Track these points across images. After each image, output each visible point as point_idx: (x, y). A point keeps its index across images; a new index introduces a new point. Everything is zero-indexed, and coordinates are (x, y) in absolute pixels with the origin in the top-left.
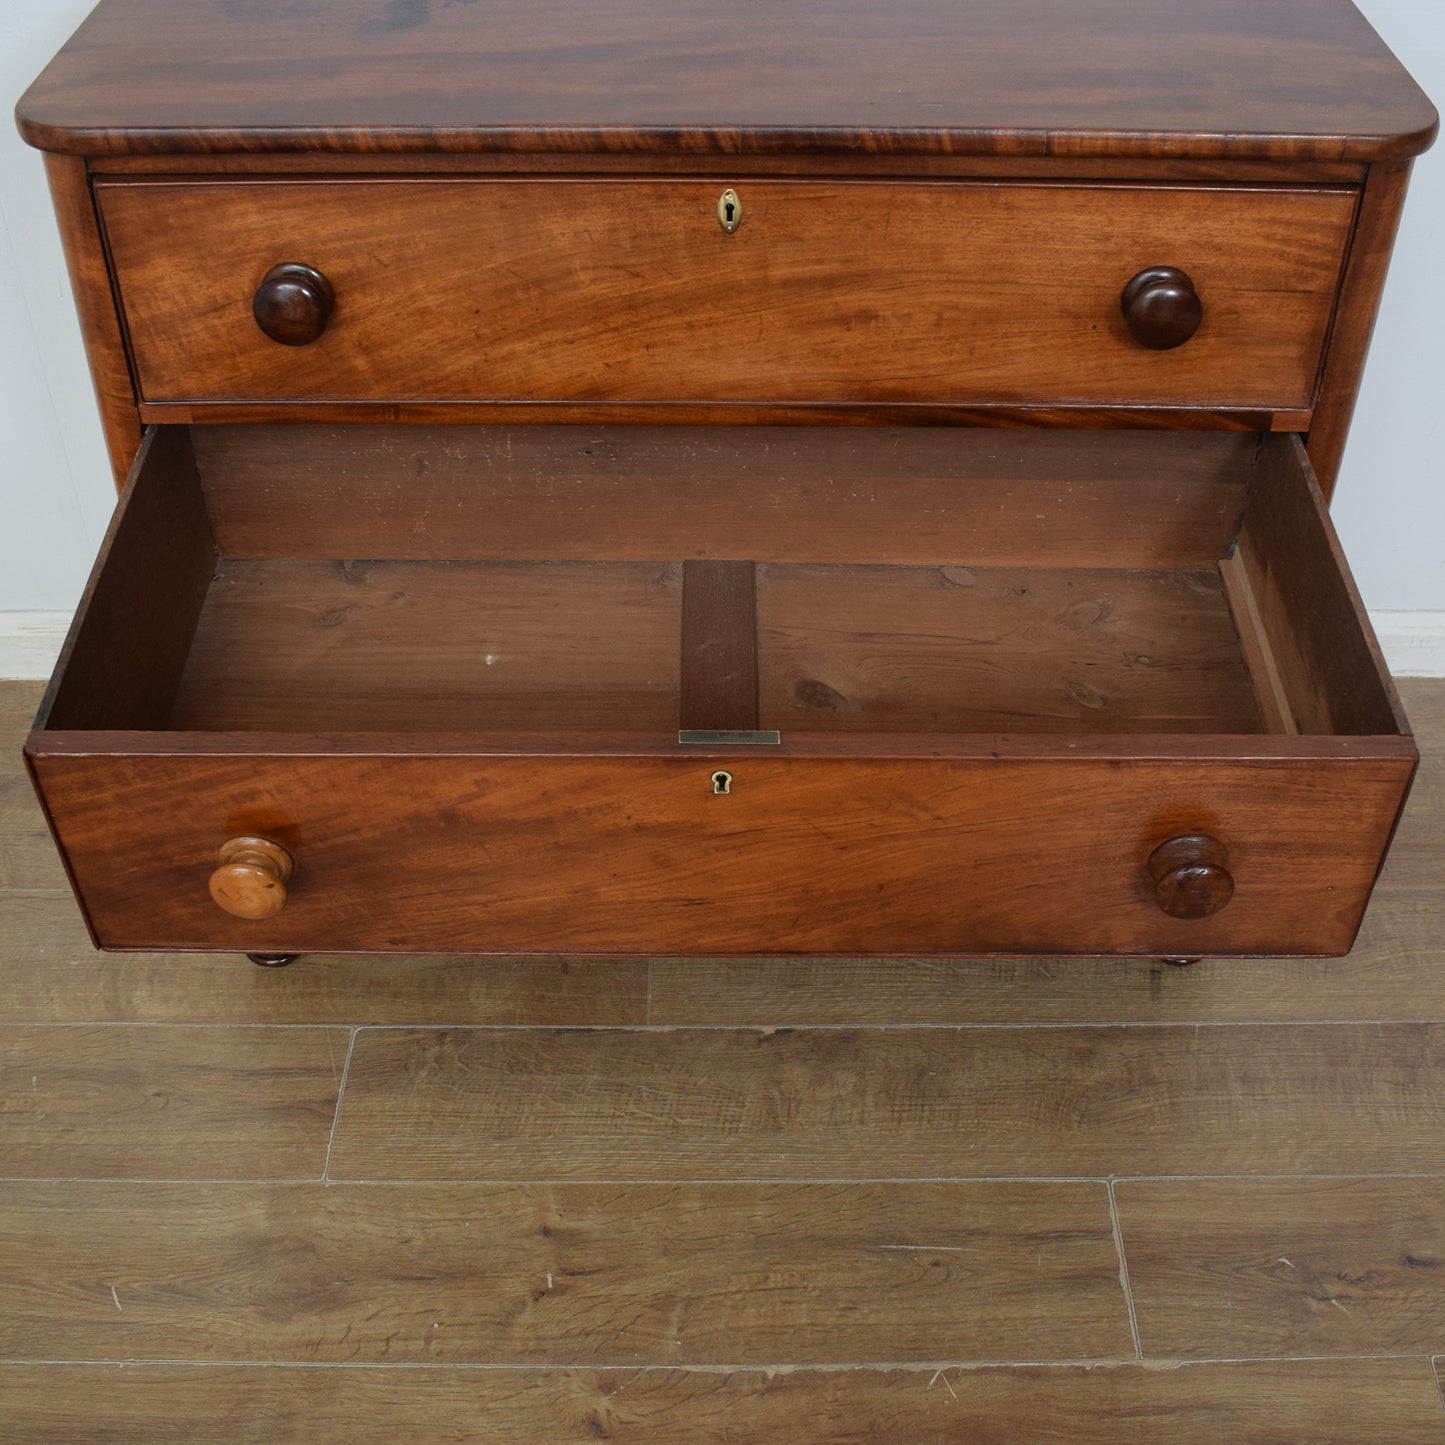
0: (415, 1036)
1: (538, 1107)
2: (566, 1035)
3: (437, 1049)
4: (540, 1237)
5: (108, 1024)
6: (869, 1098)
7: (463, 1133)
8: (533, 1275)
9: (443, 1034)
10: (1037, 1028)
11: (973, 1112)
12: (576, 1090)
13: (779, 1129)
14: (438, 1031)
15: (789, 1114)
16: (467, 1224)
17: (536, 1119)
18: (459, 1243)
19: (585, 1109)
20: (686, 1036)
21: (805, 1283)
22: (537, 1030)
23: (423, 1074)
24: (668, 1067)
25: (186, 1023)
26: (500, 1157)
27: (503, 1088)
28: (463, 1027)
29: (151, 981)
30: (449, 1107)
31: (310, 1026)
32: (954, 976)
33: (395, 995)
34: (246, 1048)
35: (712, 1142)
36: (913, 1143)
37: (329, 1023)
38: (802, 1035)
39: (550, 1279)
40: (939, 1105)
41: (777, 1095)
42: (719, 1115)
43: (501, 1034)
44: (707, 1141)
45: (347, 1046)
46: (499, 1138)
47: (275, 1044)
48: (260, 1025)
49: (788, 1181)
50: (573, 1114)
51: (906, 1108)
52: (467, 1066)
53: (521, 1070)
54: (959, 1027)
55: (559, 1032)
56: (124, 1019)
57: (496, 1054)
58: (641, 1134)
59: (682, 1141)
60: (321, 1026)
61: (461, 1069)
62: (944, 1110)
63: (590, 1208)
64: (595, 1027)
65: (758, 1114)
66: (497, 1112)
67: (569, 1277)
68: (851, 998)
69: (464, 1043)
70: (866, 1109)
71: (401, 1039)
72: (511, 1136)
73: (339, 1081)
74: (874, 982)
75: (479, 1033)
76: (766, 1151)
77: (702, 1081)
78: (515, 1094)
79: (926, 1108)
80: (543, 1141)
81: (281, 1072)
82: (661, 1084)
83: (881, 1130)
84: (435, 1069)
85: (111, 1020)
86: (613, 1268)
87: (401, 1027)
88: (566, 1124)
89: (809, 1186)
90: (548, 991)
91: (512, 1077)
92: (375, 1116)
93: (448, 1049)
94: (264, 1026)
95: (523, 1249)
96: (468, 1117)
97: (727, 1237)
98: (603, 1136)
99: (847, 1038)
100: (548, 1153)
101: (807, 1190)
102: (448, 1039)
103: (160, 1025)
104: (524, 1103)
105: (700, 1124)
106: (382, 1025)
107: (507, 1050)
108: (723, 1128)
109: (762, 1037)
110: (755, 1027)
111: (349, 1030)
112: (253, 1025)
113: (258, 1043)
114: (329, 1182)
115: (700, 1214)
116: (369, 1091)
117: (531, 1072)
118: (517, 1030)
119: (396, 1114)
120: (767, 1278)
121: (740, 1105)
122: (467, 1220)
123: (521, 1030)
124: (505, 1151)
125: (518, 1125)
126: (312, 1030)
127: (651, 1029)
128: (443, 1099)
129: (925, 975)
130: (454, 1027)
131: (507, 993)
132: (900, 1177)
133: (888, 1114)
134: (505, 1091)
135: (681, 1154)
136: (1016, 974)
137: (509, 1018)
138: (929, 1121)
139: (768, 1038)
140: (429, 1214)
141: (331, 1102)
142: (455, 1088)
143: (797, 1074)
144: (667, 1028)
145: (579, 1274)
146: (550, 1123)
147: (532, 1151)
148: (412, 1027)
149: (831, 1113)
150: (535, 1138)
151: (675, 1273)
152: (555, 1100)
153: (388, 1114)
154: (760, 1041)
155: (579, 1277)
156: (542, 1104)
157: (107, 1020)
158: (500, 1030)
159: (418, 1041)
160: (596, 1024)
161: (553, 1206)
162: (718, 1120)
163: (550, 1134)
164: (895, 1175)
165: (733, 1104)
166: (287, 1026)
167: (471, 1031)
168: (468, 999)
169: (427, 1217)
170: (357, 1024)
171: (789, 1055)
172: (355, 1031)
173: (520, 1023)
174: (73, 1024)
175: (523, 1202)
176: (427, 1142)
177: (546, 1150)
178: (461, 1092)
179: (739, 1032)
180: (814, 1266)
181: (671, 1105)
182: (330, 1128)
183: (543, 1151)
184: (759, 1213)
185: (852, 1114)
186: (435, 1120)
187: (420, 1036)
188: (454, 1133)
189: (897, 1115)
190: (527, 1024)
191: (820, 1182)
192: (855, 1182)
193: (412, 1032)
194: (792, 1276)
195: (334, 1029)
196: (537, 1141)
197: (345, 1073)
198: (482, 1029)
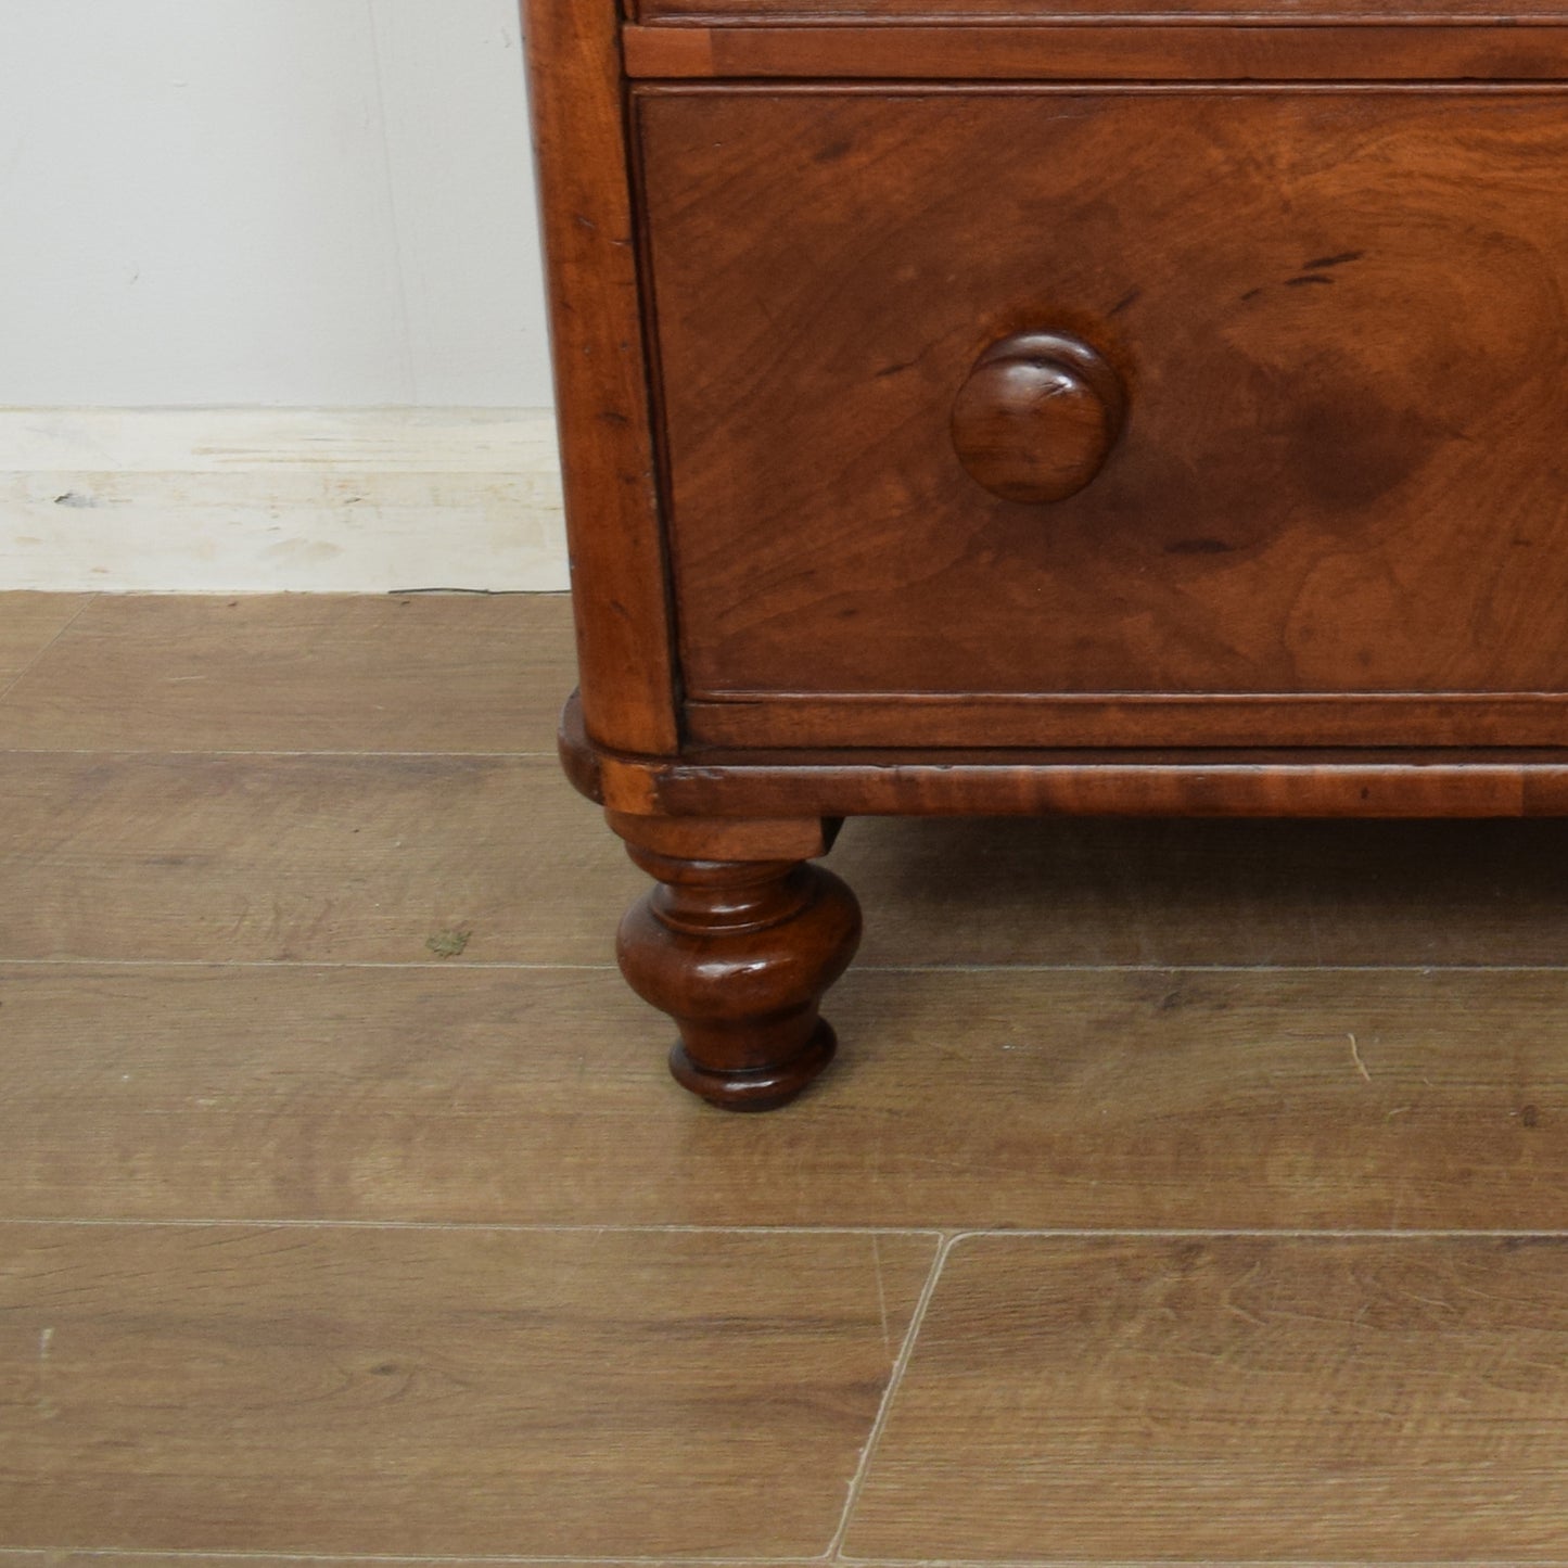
0: (1112, 1253)
1: (1452, 1399)
2: (1529, 1251)
3: (1172, 1279)
5: (276, 1223)
7: (1237, 1455)
9: (1194, 1248)
12: (1559, 1363)
14: (1176, 1241)
17: (1444, 1426)
22: (1452, 1239)
23: (1132, 1329)
25: (487, 1222)
26: (1341, 1509)
27: (1353, 1359)
28: (1248, 1233)
30: (1199, 1399)
31: (828, 1231)
33: (1065, 1170)
34: (644, 1275)
37: (878, 1225)
43: (1349, 1248)
45: (925, 1271)
46: (1340, 1465)
47: (728, 1266)
48: (691, 1229)
50: (1550, 1414)
52: (1255, 1314)
53: (1403, 1322)
55: (1511, 1243)
56: (321, 1215)
57: (1335, 1289)
60: (856, 1231)
61: (1236, 1321)
66: (1335, 1411)
69: (1251, 1266)
71: (1077, 1257)
72: (1373, 1461)
73: (896, 1346)
75: (1294, 1246)
78: (1386, 1373)
80: (1464, 1472)
84: (1164, 1319)
85: (285, 1215)
87: (1077, 1233)
88: (1532, 1437)
90: (1482, 1161)
91: (1380, 1336)
92: (991, 1419)
93: (1204, 1276)
94: (700, 1230)
96: (1252, 1423)
100: (1478, 1499)
102: (1206, 1258)
103: (420, 1226)
104: (1412, 1393)
106: (1026, 1228)
107: (1368, 1280)
111: (928, 1239)
112: (672, 1229)
113: (678, 1265)
114: (844, 1562)
116: (978, 1365)
117: (1434, 1327)
118: (1397, 1239)
119: (1051, 1414)
123: (1406, 1239)
124: (1355, 1496)
125: (1394, 1440)
126: (832, 1238)
128: (1185, 1383)
131: (1370, 1166)
134: (1359, 1367)
137: (1379, 1215)
141: (871, 1389)
142: (1220, 1360)
146: (1483, 1432)
147: (1434, 1495)
148: (1101, 1233)
150: (1442, 1467)
152: (1500, 1385)
153: (1025, 1414)
156: (1463, 1394)
157: (274, 1216)
158: (1349, 1240)
159: (1121, 1263)
163: (1485, 1457)
166: (764, 1231)
167: (1268, 1244)
168: (1263, 1178)
170: (956, 1226)
172: (947, 1241)
173: (1403, 1226)
176: (1135, 1476)
177: (1474, 1494)
178: (1236, 1368)
182: (862, 1444)
183: (1464, 1494)
186: (1157, 1429)
187: (1129, 1252)
188: (1209, 1457)
190: (1421, 1228)
193: (1107, 1243)
195: (893, 1238)
196: (1447, 1473)
197: (914, 1328)
198: (1301, 1238)
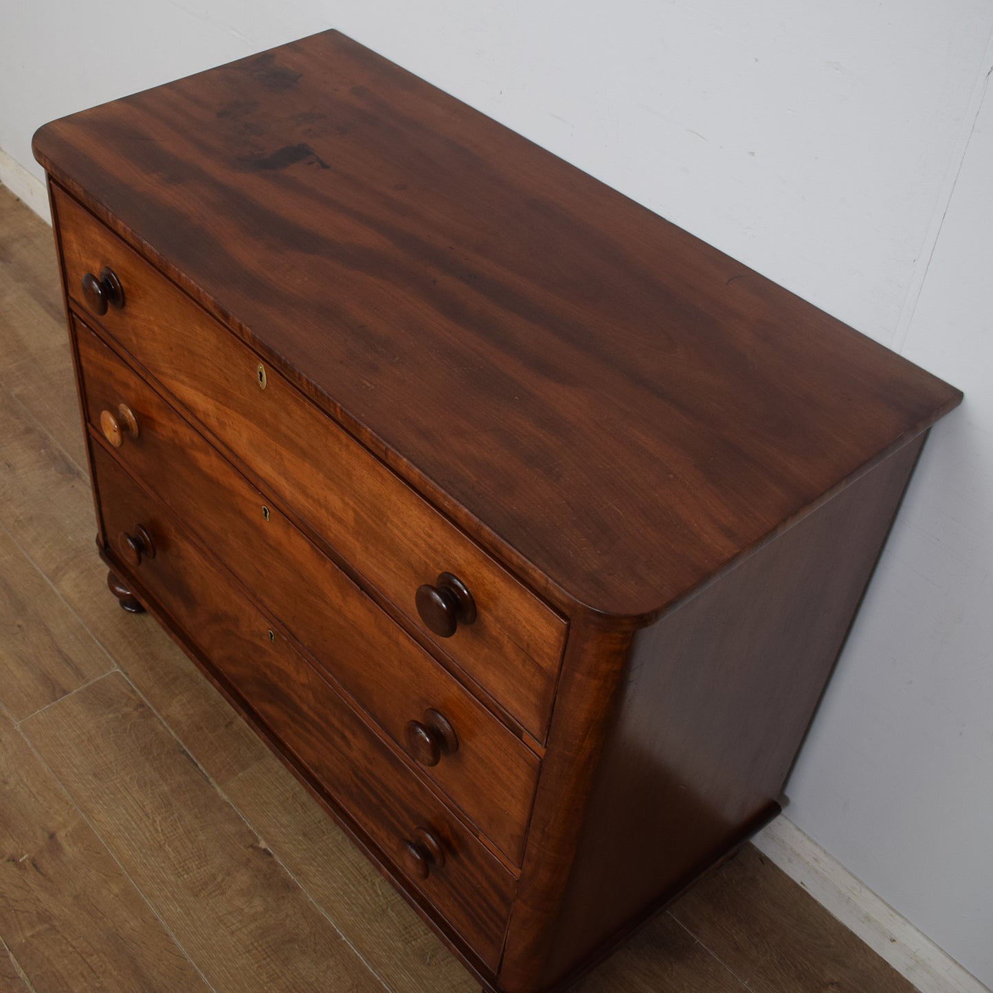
0: (131, 695)
1: (127, 779)
2: (184, 756)
3: (131, 709)
4: (46, 835)
5: (45, 577)
6: (253, 926)
7: (87, 758)
8: (22, 849)
9: (142, 705)
10: (378, 981)
11: (284, 987)
12: (152, 786)
13: (196, 895)
14: (141, 701)
15: (210, 893)
16: (33, 800)
17: (119, 782)
18: (19, 805)
19: (141, 799)
20: (226, 810)
21: (101, 976)
22: (177, 742)
23: (111, 716)
24: (199, 816)
25: (69, 604)
26: (83, 784)
27: (128, 754)
28: (154, 710)
29: (82, 572)
30: (99, 741)
31: (104, 650)
32: (383, 911)
33: (151, 668)
34: (72, 637)
35: (164, 871)
36: (237, 969)
37: (112, 656)
38: (274, 863)
39: (25, 857)
40: (276, 965)
41: (219, 879)
42: (184, 861)
43: (161, 728)
44: (162, 868)
45: (104, 673)
46: (95, 775)
47: (83, 645)
48: (89, 631)
49: (164, 923)
51: (260, 949)
52: (130, 730)
53: (145, 754)
54: (344, 938)
55: (184, 752)
56: (52, 580)
57: (147, 736)
58: (144, 834)
59: (153, 856)
60: (108, 654)
61: (126, 729)
62: (274, 970)
63: (80, 845)
64: (199, 765)
65: (199, 879)
66: (111, 763)
67: (31, 865)
68: (320, 869)
69: (144, 718)
70: (243, 930)
71: (125, 691)
72: (101, 779)
73: (80, 686)
74: (342, 872)
75: (155, 719)
76: (176, 900)
77: (202, 837)
78: (128, 762)
79: (268, 959)
80: (107, 795)
81: (67, 660)
82: (184, 821)
83: (233, 946)
84: (118, 718)
85: (48, 577)
86: (49, 880)
87: (133, 686)
88: (125, 797)
89: (167, 935)
90: (207, 728)
91: (138, 753)
92: (70, 716)
93: (135, 714)
94: (90, 633)
95: (34, 834)
96: (98, 753)
97: (105, 919)
98: (130, 819)
99: (288, 886)
100: (102, 803)
101: (165, 937)
102: (141, 710)
103: (60, 596)
104: (125, 770)
105: (171, 857)
106: (128, 677)
107: (154, 739)
108: (177, 869)
109: (255, 844)
110: (259, 837)
111: (114, 667)
112: (87, 629)
113: (78, 639)
114: (18, 728)
115: (112, 896)
116: (83, 702)
117: (147, 759)
118: (170, 733)
119: (78, 723)
120: (92, 955)
121: (199, 866)
122: (35, 797)
123: (172, 735)
124: (89, 784)
125: (109, 777)
126: (103, 653)
127: (219, 790)
128: (102, 735)
129: (370, 895)
130: (150, 706)
131: (191, 712)
132: (207, 977)
133: (248, 943)
134: (126, 757)
135: (145, 861)
136: (413, 943)
137: (176, 724)
138: (259, 967)
139: (257, 849)
140: (27, 781)
141: (65, 692)
142: (113, 735)
143: (243, 878)
144: (225, 797)
145: (36, 868)
146: (121, 790)
147: (98, 795)
148: (136, 689)
149: (226, 914)
150: (107, 790)
151: (66, 910)
152: (137, 782)
153: (76, 720)
154: (252, 846)
155: (34, 869)
156: (130, 779)
157: (47, 575)
158: (164, 727)
159: (129, 699)
160: (202, 764)
161: (70, 829)
162: (180, 863)
163: (114, 795)
164: (207, 974)
165: (197, 863)
166: (97, 642)
167: (153, 715)
168: (174, 698)
169: (25, 780)
170: (120, 667)
171: (252, 866)
172: (115, 669)
173: (175, 731)
174: (35, 565)
175: (63, 814)
176: (71, 748)
177: (102, 800)
178: (112, 739)
179: (250, 832)
180: (115, 973)
181: (174, 835)
182: (49, 704)
184: (132, 924)
185: (234, 924)
186: (86, 741)
187: (134, 697)
188: (84, 755)
189: (251, 947)
190: (177, 735)
191: (175, 939)
192: (187, 956)
193: (133, 692)
194: (101, 966)
195: (110, 661)
196: (105, 793)
197: (86, 685)
198: (159, 719)
